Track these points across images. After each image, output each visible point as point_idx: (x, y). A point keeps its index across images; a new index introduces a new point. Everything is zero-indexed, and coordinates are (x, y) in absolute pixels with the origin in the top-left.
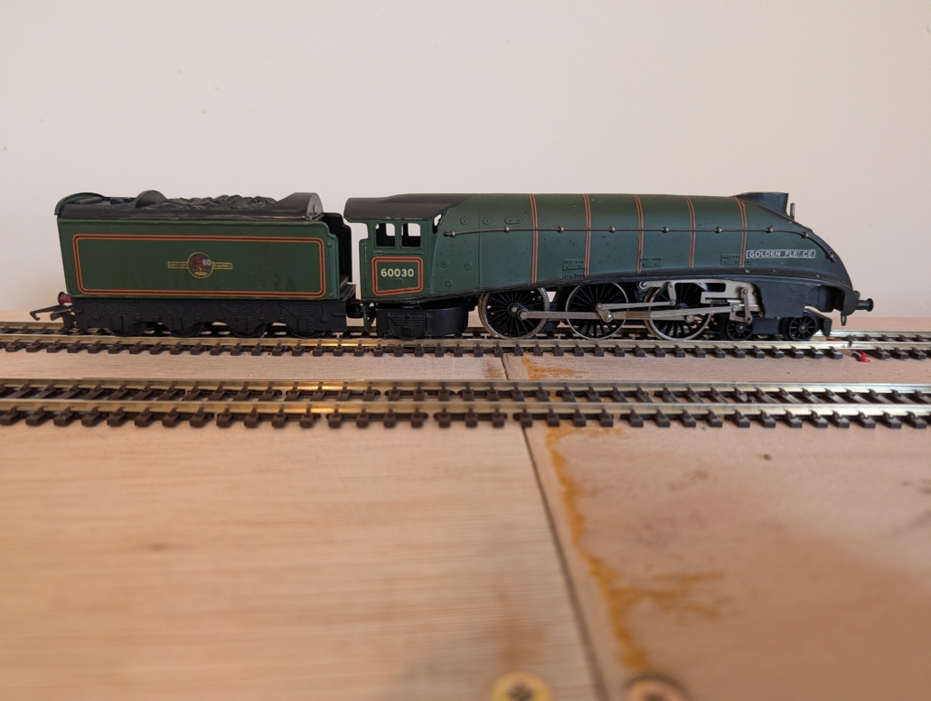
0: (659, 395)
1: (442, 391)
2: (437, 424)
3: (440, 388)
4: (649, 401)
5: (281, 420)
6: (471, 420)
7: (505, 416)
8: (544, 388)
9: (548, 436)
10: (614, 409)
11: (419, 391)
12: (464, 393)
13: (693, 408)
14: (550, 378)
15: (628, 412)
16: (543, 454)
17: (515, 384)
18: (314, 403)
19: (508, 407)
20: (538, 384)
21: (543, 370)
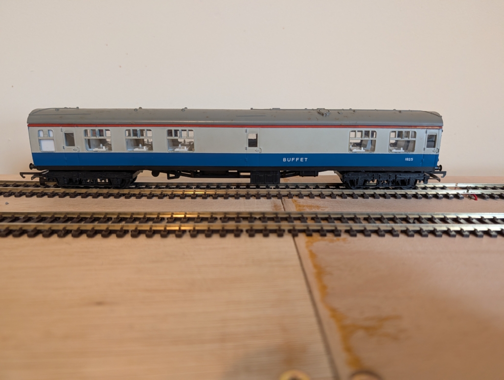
0: (365, 219)
1: (250, 218)
2: (247, 235)
3: (249, 216)
4: (360, 223)
5: (165, 234)
6: (266, 233)
7: (284, 231)
8: (305, 216)
9: (307, 242)
10: (341, 227)
11: (238, 218)
12: (262, 219)
13: (383, 227)
14: (308, 210)
15: (348, 228)
16: (304, 252)
17: (289, 214)
18: (182, 224)
19: (285, 225)
20: (302, 214)
21: (304, 206)
